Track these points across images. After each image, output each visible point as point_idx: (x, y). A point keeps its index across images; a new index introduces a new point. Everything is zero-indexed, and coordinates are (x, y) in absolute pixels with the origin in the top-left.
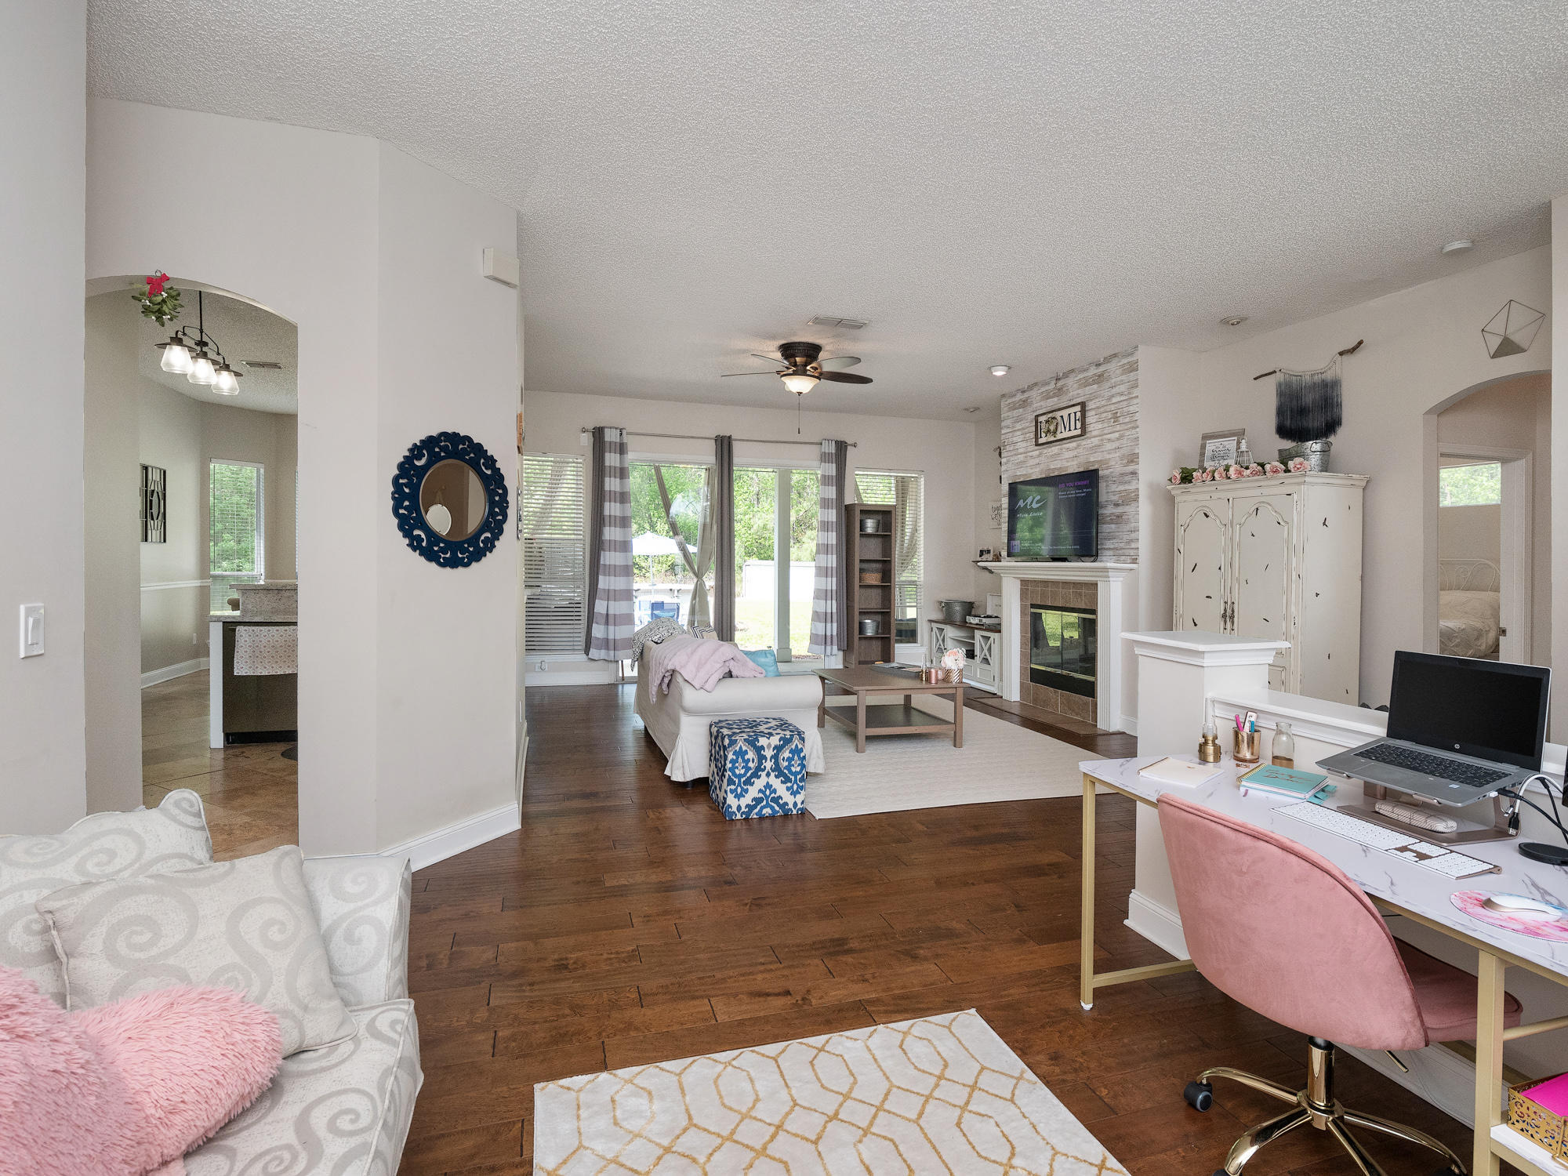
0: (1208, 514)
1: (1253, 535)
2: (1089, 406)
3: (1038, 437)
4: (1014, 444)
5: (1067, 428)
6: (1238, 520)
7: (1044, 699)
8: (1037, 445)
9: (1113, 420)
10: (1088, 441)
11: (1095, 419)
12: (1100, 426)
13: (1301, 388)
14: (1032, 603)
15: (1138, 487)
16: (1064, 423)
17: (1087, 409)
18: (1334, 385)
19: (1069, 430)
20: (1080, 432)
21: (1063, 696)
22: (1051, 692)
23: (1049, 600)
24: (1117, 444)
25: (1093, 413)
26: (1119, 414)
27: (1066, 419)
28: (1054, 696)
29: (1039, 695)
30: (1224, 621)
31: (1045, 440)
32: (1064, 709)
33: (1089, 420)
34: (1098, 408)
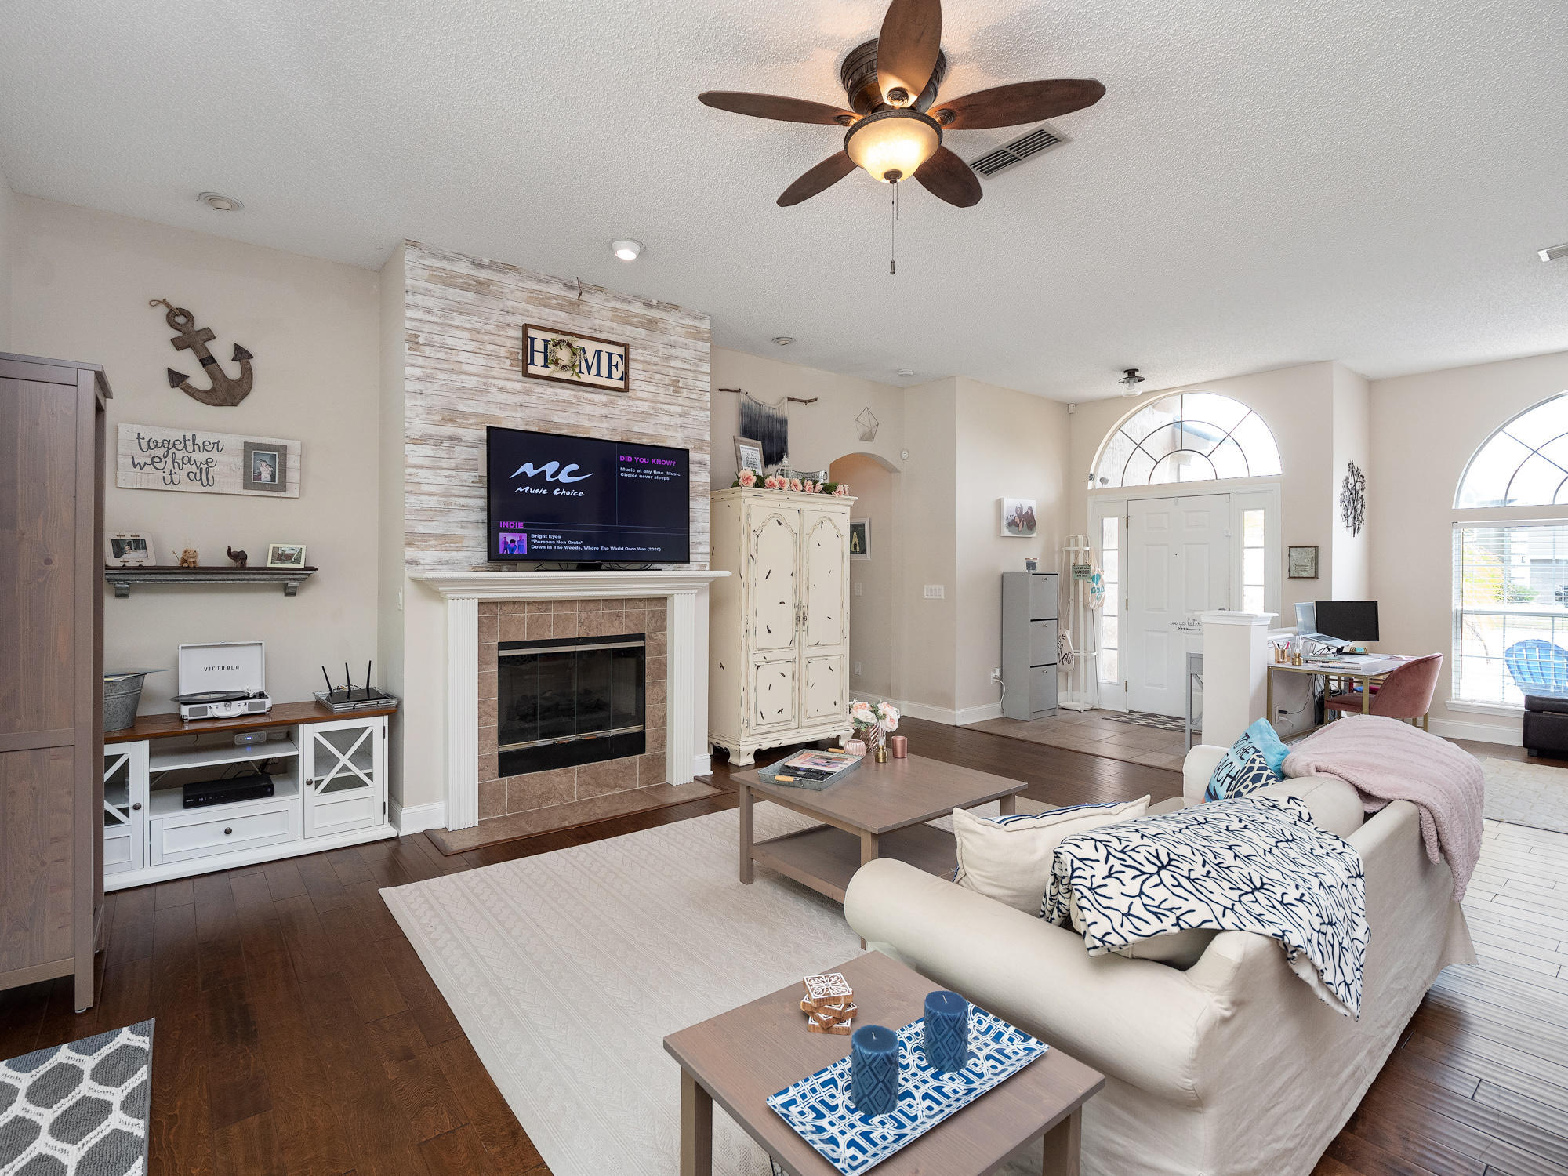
0: (781, 522)
1: (819, 545)
2: (634, 354)
3: (529, 362)
4: (450, 351)
5: (594, 370)
6: (806, 530)
7: (539, 793)
8: (521, 374)
9: (672, 388)
10: (631, 403)
11: (643, 376)
12: (652, 388)
13: (760, 416)
14: (503, 641)
15: (708, 480)
16: (586, 361)
17: (631, 356)
18: (783, 422)
19: (598, 374)
20: (621, 384)
21: (584, 772)
22: (557, 775)
23: (550, 631)
24: (679, 421)
25: (640, 366)
26: (680, 384)
27: (590, 356)
28: (564, 779)
29: (524, 791)
30: (797, 624)
31: (545, 372)
32: (586, 791)
33: (632, 373)
34: (649, 363)
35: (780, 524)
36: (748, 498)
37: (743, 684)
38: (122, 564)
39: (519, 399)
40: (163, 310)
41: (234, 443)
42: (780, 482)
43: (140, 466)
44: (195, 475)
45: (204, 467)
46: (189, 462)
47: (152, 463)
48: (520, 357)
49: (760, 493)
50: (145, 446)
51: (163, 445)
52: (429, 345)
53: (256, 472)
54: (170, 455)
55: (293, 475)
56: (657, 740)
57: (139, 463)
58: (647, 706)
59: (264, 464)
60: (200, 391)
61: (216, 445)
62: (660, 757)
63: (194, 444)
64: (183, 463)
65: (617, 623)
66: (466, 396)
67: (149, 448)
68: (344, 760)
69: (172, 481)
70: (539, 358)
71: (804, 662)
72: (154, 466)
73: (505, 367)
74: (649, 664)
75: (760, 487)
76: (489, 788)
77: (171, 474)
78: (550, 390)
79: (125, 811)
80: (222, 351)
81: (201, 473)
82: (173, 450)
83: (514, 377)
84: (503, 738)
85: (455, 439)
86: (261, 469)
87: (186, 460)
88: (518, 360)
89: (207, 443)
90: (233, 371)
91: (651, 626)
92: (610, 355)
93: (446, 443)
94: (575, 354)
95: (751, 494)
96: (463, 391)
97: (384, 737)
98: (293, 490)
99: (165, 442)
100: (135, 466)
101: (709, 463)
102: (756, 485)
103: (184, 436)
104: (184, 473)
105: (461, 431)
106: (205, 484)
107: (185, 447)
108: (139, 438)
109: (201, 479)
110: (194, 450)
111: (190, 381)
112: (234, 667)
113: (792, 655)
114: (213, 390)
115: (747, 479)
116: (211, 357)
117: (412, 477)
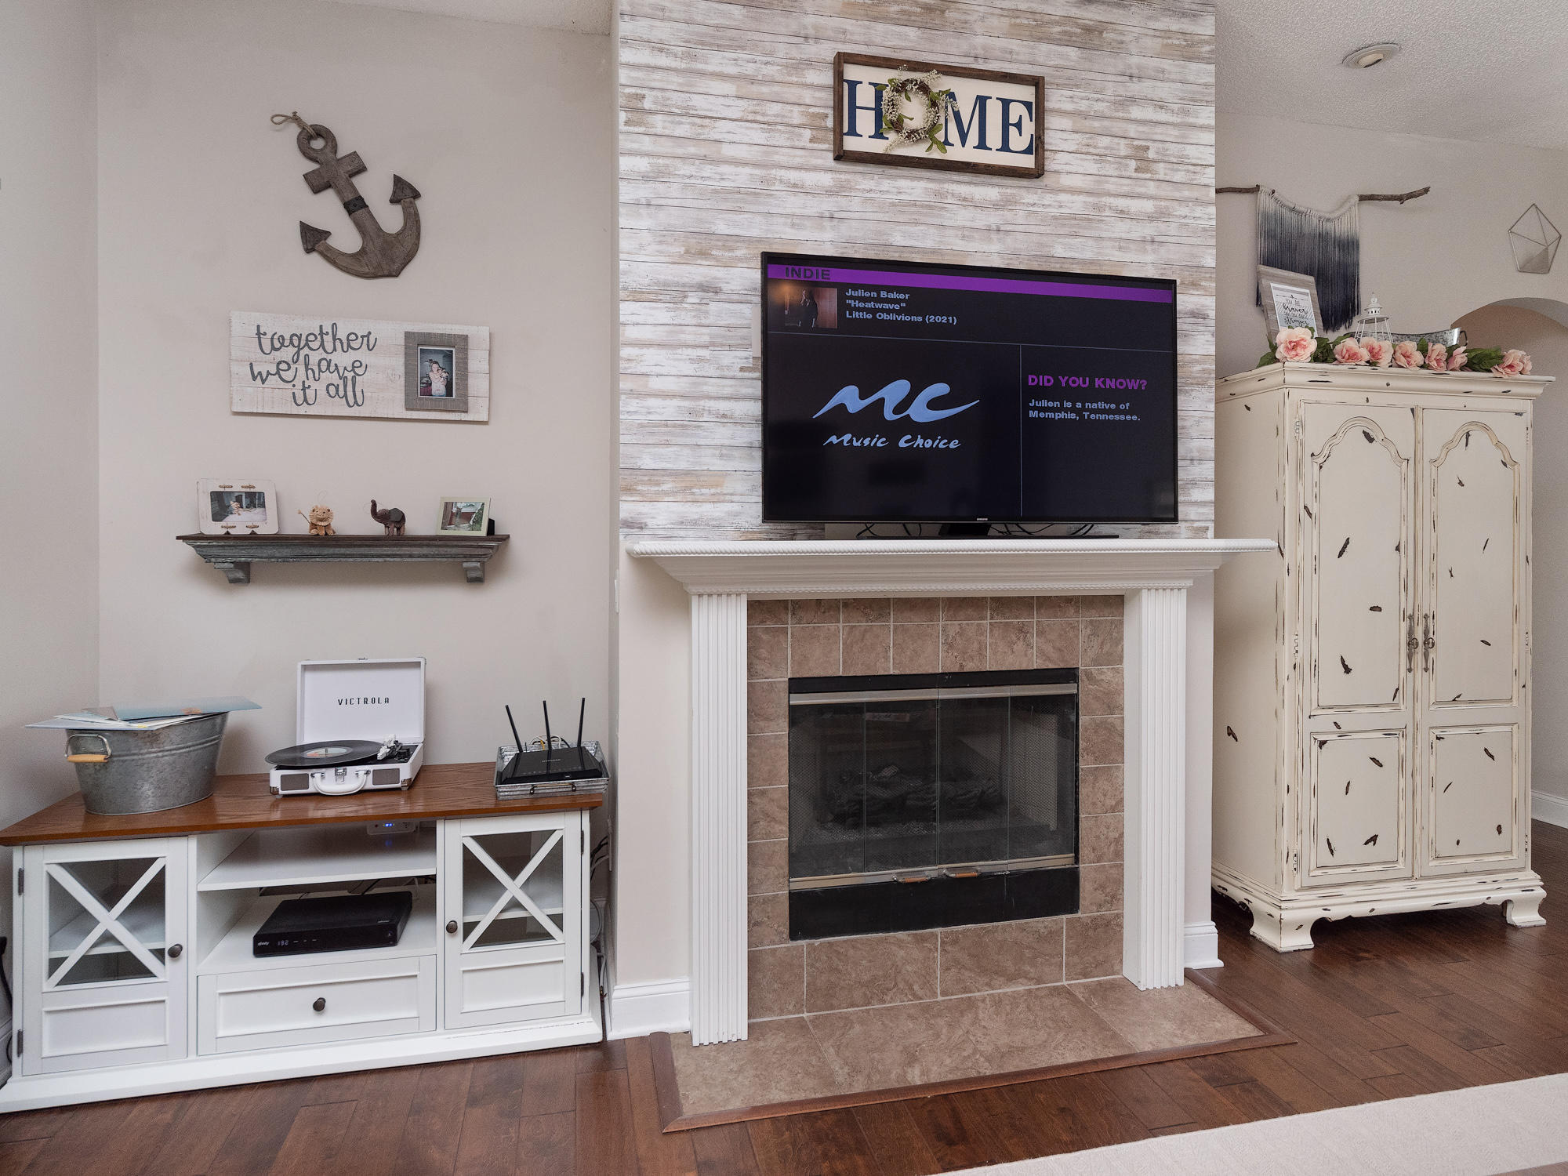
0: (1372, 435)
1: (1461, 483)
2: (1055, 99)
3: (846, 130)
4: (698, 121)
5: (973, 138)
6: (1431, 450)
7: (866, 977)
8: (831, 155)
9: (1133, 164)
10: (1048, 199)
11: (1072, 142)
12: (1091, 167)
13: (1301, 235)
14: (797, 676)
15: (1212, 350)
16: (957, 115)
17: (1048, 105)
18: (1350, 246)
19: (982, 145)
20: (1028, 161)
21: (955, 942)
22: (900, 944)
23: (887, 658)
24: (1148, 230)
25: (1066, 123)
26: (1151, 155)
27: (965, 107)
28: (916, 954)
29: (839, 971)
30: (1410, 656)
31: (878, 147)
32: (959, 981)
33: (1051, 139)
34: (1085, 116)
35: (1371, 440)
36: (1298, 386)
37: (1286, 777)
38: (223, 532)
39: (827, 205)
40: (294, 130)
41: (391, 334)
42: (1371, 350)
43: (261, 377)
44: (337, 388)
45: (350, 375)
46: (328, 368)
47: (278, 373)
48: (830, 123)
49: (1325, 373)
50: (267, 347)
51: (291, 343)
52: (662, 112)
53: (425, 380)
54: (302, 358)
55: (477, 384)
56: (1102, 887)
57: (260, 373)
58: (1082, 816)
59: (435, 365)
60: (344, 254)
61: (365, 339)
62: (1109, 922)
63: (334, 339)
64: (320, 370)
65: (1019, 646)
66: (728, 205)
67: (273, 348)
68: (513, 887)
69: (305, 400)
70: (866, 122)
71: (1426, 736)
72: (280, 377)
73: (801, 144)
74: (1086, 730)
75: (1324, 361)
76: (771, 959)
77: (304, 389)
78: (886, 184)
79: (159, 954)
80: (374, 188)
81: (345, 386)
82: (306, 351)
83: (819, 162)
84: (798, 862)
85: (710, 289)
86: (431, 375)
87: (324, 363)
88: (826, 129)
89: (352, 337)
90: (391, 219)
91: (1091, 654)
92: (1006, 103)
93: (693, 298)
94: (934, 104)
95: (1304, 378)
96: (723, 196)
97: (582, 851)
98: (478, 411)
99: (295, 338)
100: (254, 378)
101: (1212, 314)
102: (1316, 358)
103: (321, 327)
104: (321, 387)
105: (719, 273)
106: (351, 404)
107: (322, 345)
108: (259, 333)
109: (346, 395)
110: (335, 349)
111: (331, 242)
112: (382, 700)
113: (1394, 721)
114: (363, 251)
115: (1295, 346)
116: (360, 199)
117: (633, 364)
